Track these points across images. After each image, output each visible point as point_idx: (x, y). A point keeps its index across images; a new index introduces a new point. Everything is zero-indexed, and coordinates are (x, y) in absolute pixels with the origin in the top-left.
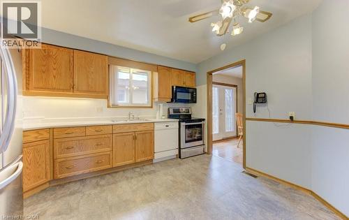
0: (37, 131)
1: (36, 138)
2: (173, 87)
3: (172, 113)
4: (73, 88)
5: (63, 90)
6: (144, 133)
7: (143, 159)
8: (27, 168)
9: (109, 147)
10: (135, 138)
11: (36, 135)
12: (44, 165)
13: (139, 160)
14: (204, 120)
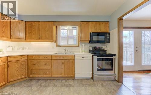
0: (22, 56)
1: (21, 59)
2: (90, 33)
3: (91, 49)
4: (39, 38)
5: (36, 39)
6: (69, 61)
7: (67, 76)
8: (18, 71)
9: (50, 66)
10: (63, 63)
11: (21, 58)
12: (25, 70)
13: (65, 76)
14: (115, 55)
